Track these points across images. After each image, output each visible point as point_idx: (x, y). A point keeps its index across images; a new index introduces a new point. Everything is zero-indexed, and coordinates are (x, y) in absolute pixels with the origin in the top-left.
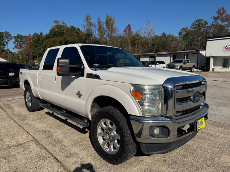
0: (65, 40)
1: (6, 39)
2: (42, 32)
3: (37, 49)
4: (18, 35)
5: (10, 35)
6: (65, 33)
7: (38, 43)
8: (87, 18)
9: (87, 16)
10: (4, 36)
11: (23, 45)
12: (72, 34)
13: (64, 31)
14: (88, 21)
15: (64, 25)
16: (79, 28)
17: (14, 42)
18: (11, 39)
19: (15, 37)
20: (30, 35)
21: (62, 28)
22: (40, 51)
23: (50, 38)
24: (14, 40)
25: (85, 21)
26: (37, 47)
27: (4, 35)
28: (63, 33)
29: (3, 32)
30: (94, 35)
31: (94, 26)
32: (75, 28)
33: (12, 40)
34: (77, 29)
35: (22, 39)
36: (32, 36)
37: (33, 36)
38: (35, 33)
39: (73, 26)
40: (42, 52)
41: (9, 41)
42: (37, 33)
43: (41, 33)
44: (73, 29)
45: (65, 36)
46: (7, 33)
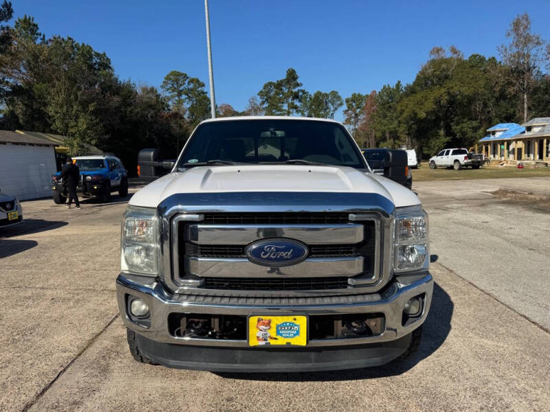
0: (449, 93)
1: (332, 107)
2: (399, 82)
3: (386, 122)
4: (354, 95)
5: (339, 98)
6: (452, 76)
7: (390, 107)
8: (517, 25)
9: (518, 19)
10: (330, 101)
11: (361, 115)
12: (471, 76)
13: (450, 73)
14: (517, 35)
15: (455, 56)
16: (494, 58)
17: (346, 112)
18: (341, 104)
19: (347, 101)
20: (375, 91)
21: (444, 66)
22: (391, 127)
23: (415, 93)
24: (345, 107)
25: (509, 35)
26: (386, 117)
27: (330, 99)
28: (446, 77)
29: (328, 93)
30: (537, 69)
31: (538, 43)
32: (482, 59)
33: (343, 107)
34: (489, 60)
35: (360, 103)
36: (377, 93)
37: (379, 92)
38: (384, 87)
39: (477, 55)
40: (394, 128)
41: (336, 109)
42: (388, 86)
43: (398, 85)
44: (477, 61)
45: (449, 84)
46: (334, 94)
